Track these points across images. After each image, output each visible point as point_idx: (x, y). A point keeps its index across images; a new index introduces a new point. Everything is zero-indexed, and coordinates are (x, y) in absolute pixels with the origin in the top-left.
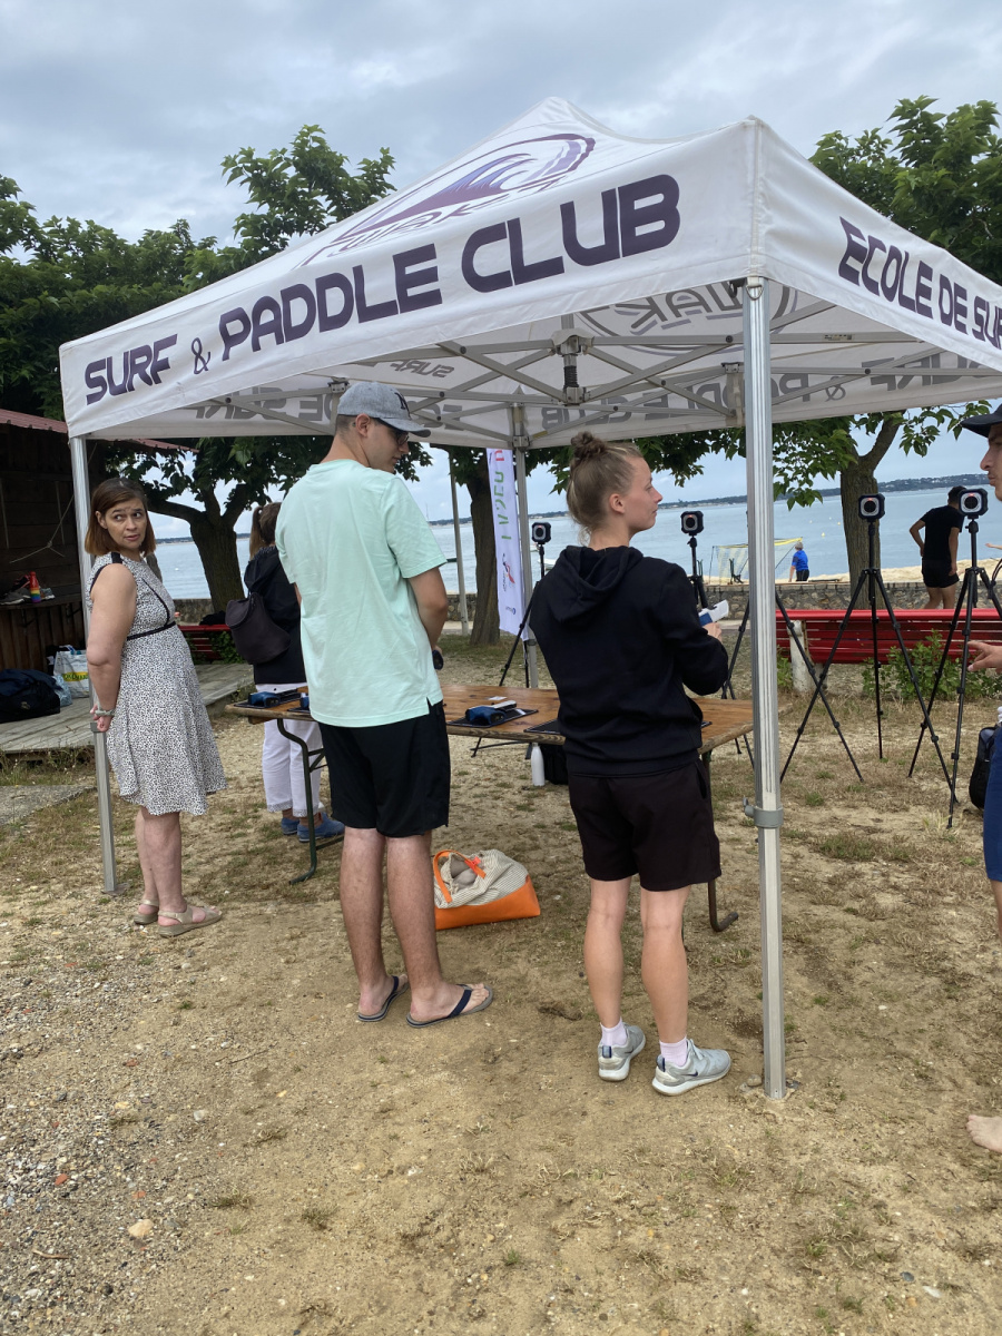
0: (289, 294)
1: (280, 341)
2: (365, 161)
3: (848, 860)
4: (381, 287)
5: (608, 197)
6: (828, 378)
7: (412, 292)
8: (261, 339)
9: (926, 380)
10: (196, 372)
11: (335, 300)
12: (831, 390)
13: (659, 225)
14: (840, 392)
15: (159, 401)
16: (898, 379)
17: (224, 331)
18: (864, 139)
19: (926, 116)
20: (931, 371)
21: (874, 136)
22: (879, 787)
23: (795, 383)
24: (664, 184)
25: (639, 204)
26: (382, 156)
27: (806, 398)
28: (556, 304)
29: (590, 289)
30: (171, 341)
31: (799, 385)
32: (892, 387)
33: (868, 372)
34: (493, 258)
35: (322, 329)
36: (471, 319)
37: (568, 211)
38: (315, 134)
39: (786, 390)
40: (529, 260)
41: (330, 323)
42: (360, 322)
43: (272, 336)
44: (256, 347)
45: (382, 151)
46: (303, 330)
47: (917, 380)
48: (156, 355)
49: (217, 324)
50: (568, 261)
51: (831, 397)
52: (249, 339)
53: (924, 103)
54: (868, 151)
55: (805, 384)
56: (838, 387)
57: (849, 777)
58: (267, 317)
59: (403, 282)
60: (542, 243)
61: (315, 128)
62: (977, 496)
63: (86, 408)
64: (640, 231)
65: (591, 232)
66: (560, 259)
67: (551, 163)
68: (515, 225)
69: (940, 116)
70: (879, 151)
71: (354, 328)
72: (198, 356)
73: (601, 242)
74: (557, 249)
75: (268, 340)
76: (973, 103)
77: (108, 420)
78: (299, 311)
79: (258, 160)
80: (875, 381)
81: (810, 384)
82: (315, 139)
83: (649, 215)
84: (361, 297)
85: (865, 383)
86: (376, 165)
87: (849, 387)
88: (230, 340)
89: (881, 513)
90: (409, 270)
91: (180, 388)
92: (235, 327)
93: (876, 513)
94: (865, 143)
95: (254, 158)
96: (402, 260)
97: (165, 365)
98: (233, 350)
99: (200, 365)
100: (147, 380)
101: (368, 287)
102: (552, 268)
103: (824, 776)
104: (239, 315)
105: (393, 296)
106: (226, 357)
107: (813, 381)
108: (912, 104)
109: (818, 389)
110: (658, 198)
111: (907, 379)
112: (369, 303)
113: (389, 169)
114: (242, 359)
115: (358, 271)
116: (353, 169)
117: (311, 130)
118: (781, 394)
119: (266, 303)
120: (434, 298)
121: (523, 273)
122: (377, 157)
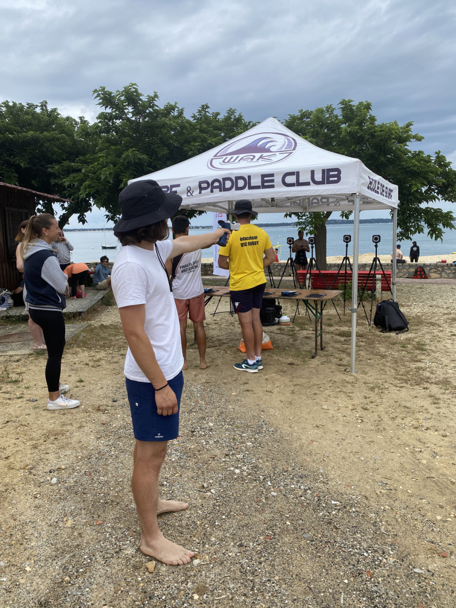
0: (225, 179)
1: (220, 191)
2: (148, 96)
3: (347, 337)
4: (256, 181)
5: (323, 171)
6: (335, 200)
7: (265, 184)
8: (214, 190)
10: (187, 196)
11: (241, 183)
12: (336, 203)
13: (336, 179)
14: (338, 204)
17: (200, 186)
18: (327, 107)
19: (350, 105)
21: (330, 107)
22: (346, 322)
23: (325, 200)
24: (338, 170)
25: (331, 173)
26: (154, 94)
27: (328, 205)
28: (308, 193)
29: (317, 191)
30: (178, 186)
33: (347, 199)
34: (291, 179)
35: (236, 190)
36: (283, 193)
37: (313, 172)
38: (134, 86)
39: (322, 202)
40: (301, 181)
41: (238, 189)
42: (249, 189)
43: (218, 189)
44: (212, 191)
45: (155, 92)
46: (230, 189)
48: (171, 189)
49: (198, 184)
50: (311, 183)
51: (335, 205)
52: (209, 189)
53: (350, 101)
54: (328, 111)
55: (328, 201)
56: (338, 202)
57: (337, 319)
58: (216, 184)
59: (263, 181)
60: (305, 178)
61: (135, 84)
62: (378, 237)
64: (331, 179)
65: (318, 177)
66: (310, 182)
67: (284, 145)
68: (298, 173)
69: (354, 106)
70: (332, 111)
71: (246, 191)
72: (189, 191)
73: (321, 180)
74: (309, 180)
75: (216, 190)
76: (364, 101)
78: (228, 184)
79: (107, 91)
80: (349, 202)
82: (134, 88)
83: (334, 176)
84: (250, 183)
85: (346, 202)
86: (152, 98)
87: (341, 203)
88: (201, 189)
89: (350, 241)
90: (265, 179)
92: (204, 185)
93: (348, 241)
94: (328, 108)
95: (105, 90)
96: (263, 176)
98: (203, 192)
99: (189, 194)
101: (252, 181)
102: (308, 184)
103: (329, 319)
104: (207, 182)
105: (260, 184)
106: (200, 193)
107: (331, 200)
108: (346, 101)
109: (332, 202)
110: (336, 173)
112: (252, 185)
113: (156, 99)
114: (205, 194)
115: (249, 177)
116: (144, 98)
117: (133, 84)
118: (320, 203)
119: (217, 180)
120: (273, 186)
121: (299, 184)
122: (152, 95)
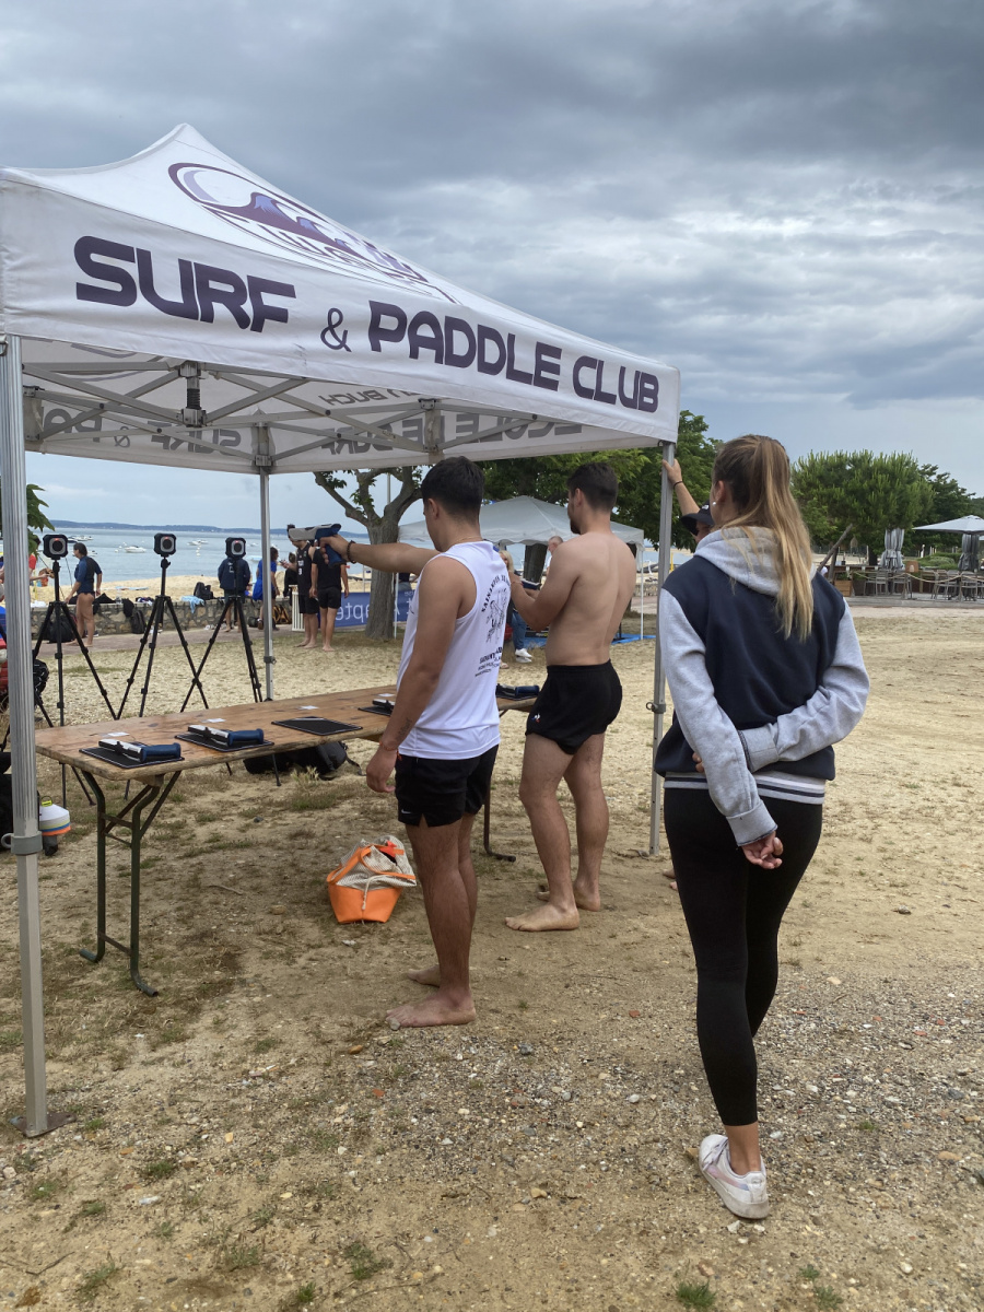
0: (452, 324)
1: (438, 360)
4: (525, 360)
5: (637, 373)
7: (544, 374)
8: (420, 350)
9: (191, 445)
11: (492, 353)
12: (119, 438)
13: (651, 401)
14: (126, 441)
15: (260, 356)
16: (172, 441)
17: (375, 321)
20: (194, 440)
24: (655, 382)
25: (646, 385)
27: (97, 440)
28: (615, 422)
31: (93, 427)
32: (166, 447)
34: (588, 377)
35: (480, 370)
36: (577, 412)
37: (623, 370)
40: (603, 388)
41: (484, 366)
42: (508, 378)
43: (433, 352)
44: (414, 354)
46: (463, 362)
47: (185, 445)
48: (258, 294)
49: (368, 307)
50: (618, 398)
51: (118, 443)
55: (98, 427)
56: (125, 437)
58: (425, 331)
59: (540, 365)
60: (609, 385)
63: (73, 302)
64: (645, 400)
65: (629, 389)
66: (615, 396)
68: (602, 363)
71: (501, 380)
72: (331, 328)
73: (631, 396)
74: (614, 391)
75: (427, 353)
77: (138, 343)
78: (460, 343)
81: (104, 428)
83: (649, 393)
84: (511, 359)
90: (545, 358)
91: (302, 353)
92: (389, 323)
96: (540, 348)
97: (281, 316)
99: (331, 339)
100: (242, 321)
101: (517, 355)
102: (609, 399)
105: (532, 371)
106: (375, 346)
109: (108, 434)
110: (653, 387)
111: (179, 442)
112: (516, 367)
115: (512, 338)
119: (425, 318)
120: (553, 385)
121: (600, 395)
